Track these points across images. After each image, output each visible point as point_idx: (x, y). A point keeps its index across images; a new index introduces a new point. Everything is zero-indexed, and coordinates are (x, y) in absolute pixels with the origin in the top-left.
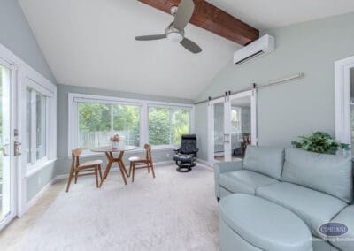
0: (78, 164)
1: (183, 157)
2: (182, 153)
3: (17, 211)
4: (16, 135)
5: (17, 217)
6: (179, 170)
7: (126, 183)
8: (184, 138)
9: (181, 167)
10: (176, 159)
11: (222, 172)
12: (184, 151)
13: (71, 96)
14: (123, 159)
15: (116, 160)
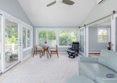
1: (71, 51)
2: (72, 50)
3: (21, 60)
4: (20, 40)
5: (20, 62)
6: (69, 57)
7: (48, 58)
8: (74, 43)
9: (70, 56)
10: (68, 52)
11: (81, 62)
12: (73, 49)
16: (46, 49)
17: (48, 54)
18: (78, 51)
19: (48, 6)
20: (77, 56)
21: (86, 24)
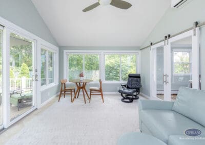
0: (65, 88)
1: (126, 91)
2: (128, 88)
3: (37, 106)
5: (37, 109)
6: (123, 100)
7: (85, 103)
8: (130, 76)
9: (124, 98)
10: (120, 91)
11: (144, 109)
12: (129, 86)
13: (65, 51)
14: (86, 87)
15: (82, 88)
16: (82, 87)
17: (86, 95)
18: (138, 90)
19: (85, 10)
20: (137, 98)
21: (153, 42)
